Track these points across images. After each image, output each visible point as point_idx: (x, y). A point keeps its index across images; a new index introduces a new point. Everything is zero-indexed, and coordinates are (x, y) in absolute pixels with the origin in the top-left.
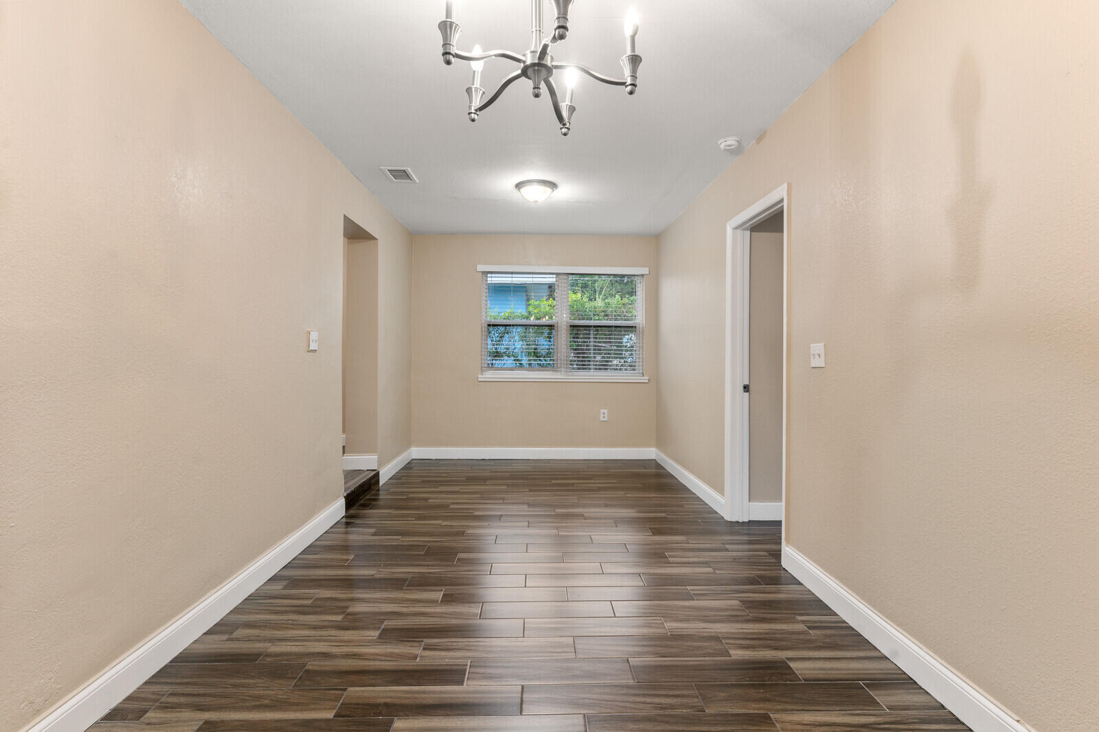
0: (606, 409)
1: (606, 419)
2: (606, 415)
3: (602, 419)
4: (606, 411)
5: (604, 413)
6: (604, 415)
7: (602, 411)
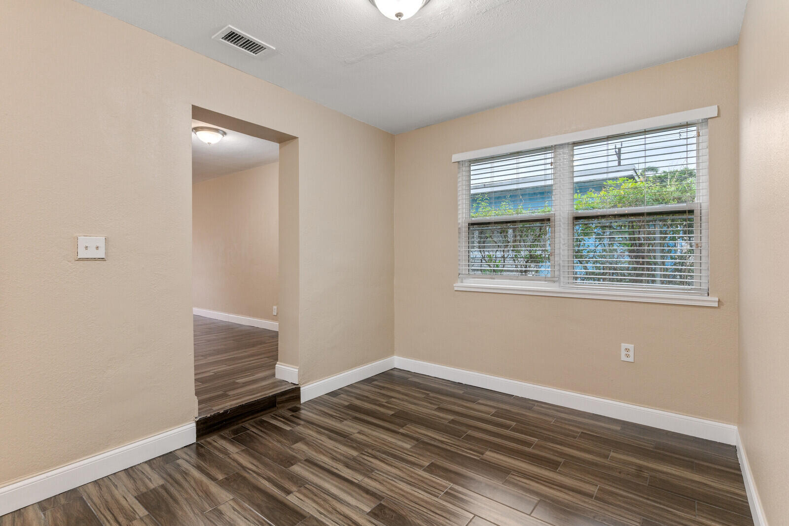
0: (631, 343)
1: (631, 359)
2: (631, 353)
3: (624, 358)
4: (631, 346)
5: (627, 350)
6: (627, 351)
7: (624, 346)
